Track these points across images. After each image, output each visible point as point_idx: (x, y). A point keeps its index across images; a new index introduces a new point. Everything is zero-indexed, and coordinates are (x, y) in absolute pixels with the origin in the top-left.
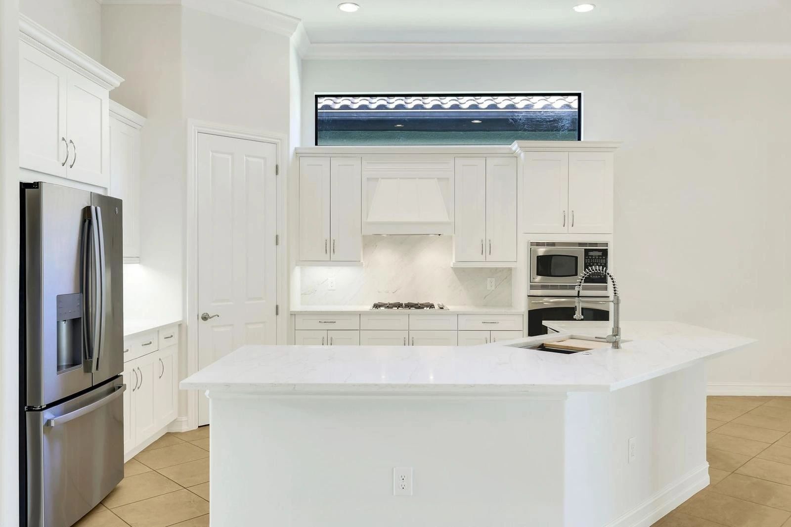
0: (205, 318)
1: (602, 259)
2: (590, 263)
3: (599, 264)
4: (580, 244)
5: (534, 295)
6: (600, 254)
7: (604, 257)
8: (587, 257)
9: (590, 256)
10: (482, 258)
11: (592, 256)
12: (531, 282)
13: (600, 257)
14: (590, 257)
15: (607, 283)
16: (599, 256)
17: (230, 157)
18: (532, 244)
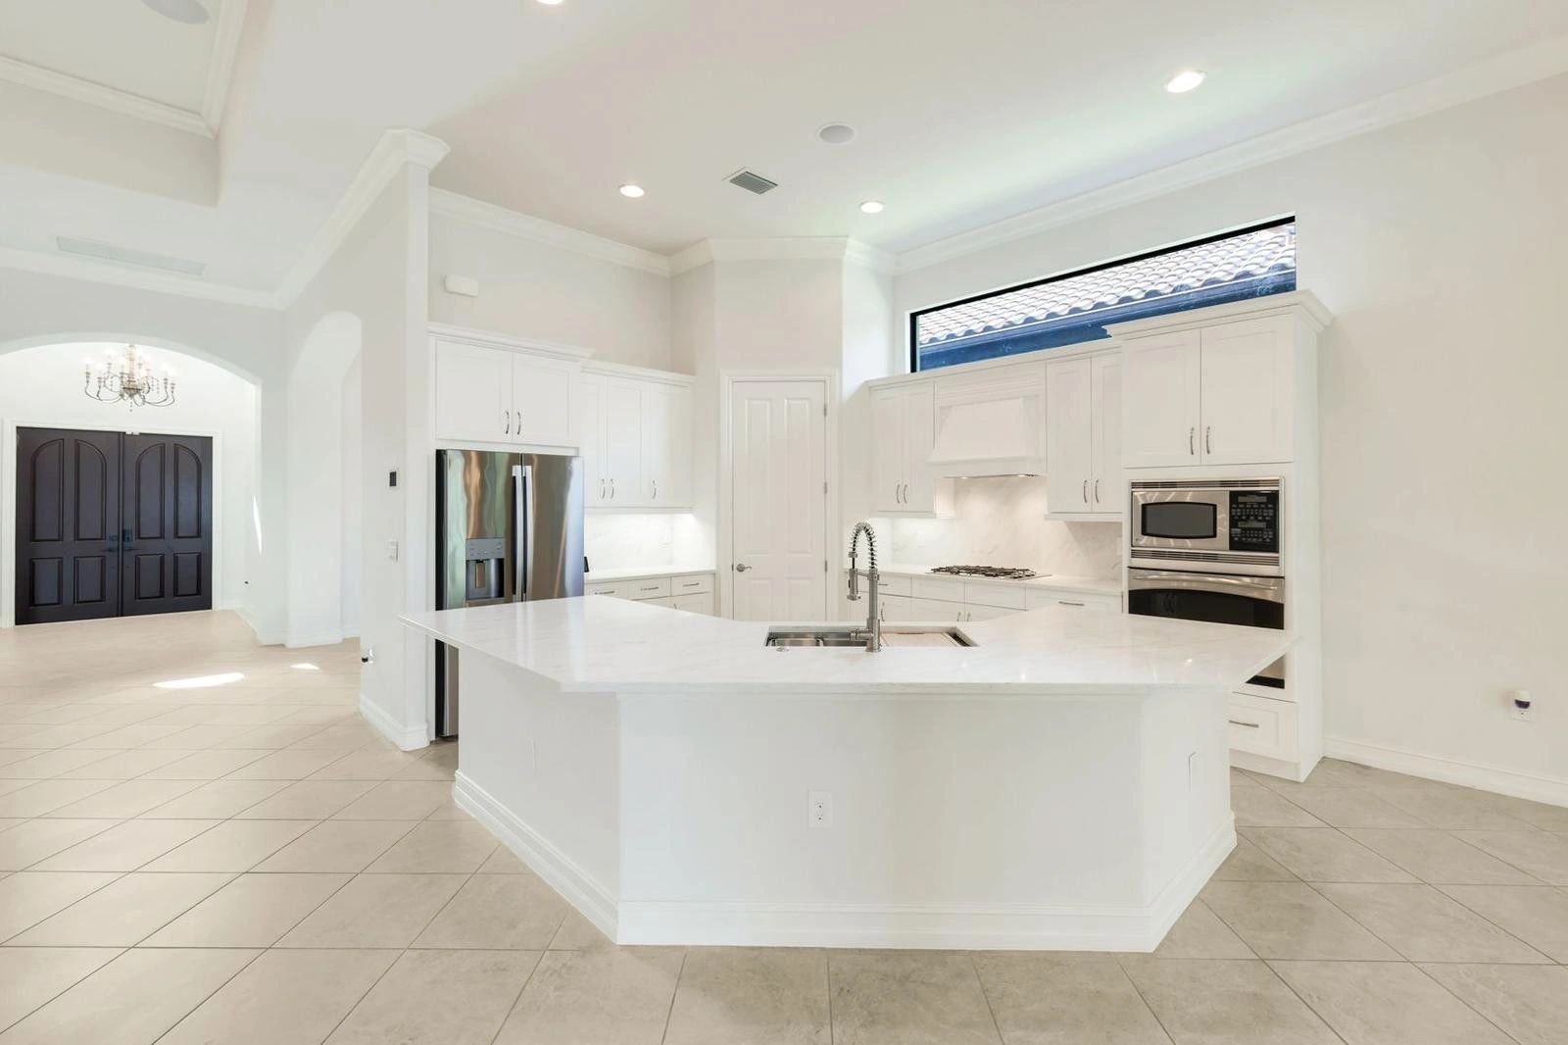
0: (741, 569)
1: (1267, 508)
2: (1240, 516)
3: (1260, 518)
4: (1224, 484)
5: (1141, 566)
6: (1264, 499)
7: (1270, 506)
8: (1234, 506)
9: (1241, 503)
10: (1087, 507)
11: (1245, 503)
12: (1132, 546)
13: (1262, 506)
14: (1241, 506)
15: (1277, 552)
16: (1259, 504)
17: (768, 403)
18: (1134, 485)
